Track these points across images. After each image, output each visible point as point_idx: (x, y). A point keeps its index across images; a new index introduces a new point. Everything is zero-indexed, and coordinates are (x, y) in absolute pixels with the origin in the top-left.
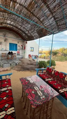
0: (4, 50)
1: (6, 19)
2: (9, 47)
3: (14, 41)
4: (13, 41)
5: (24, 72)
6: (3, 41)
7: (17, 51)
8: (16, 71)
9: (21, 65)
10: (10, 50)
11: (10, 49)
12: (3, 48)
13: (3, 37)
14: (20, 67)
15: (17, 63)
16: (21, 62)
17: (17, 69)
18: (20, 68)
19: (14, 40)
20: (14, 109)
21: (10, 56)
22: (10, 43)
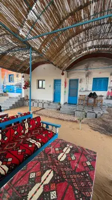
0: (84, 90)
1: (84, 42)
2: (92, 85)
3: (103, 72)
4: (100, 73)
5: (103, 135)
6: (84, 76)
7: (107, 90)
8: (89, 129)
9: (103, 121)
10: (93, 90)
11: (94, 88)
12: (83, 87)
13: (84, 71)
14: (101, 123)
15: (98, 115)
16: (107, 114)
17: (92, 125)
18: (100, 125)
19: (104, 70)
20: (5, 171)
21: (92, 100)
22: (94, 78)
